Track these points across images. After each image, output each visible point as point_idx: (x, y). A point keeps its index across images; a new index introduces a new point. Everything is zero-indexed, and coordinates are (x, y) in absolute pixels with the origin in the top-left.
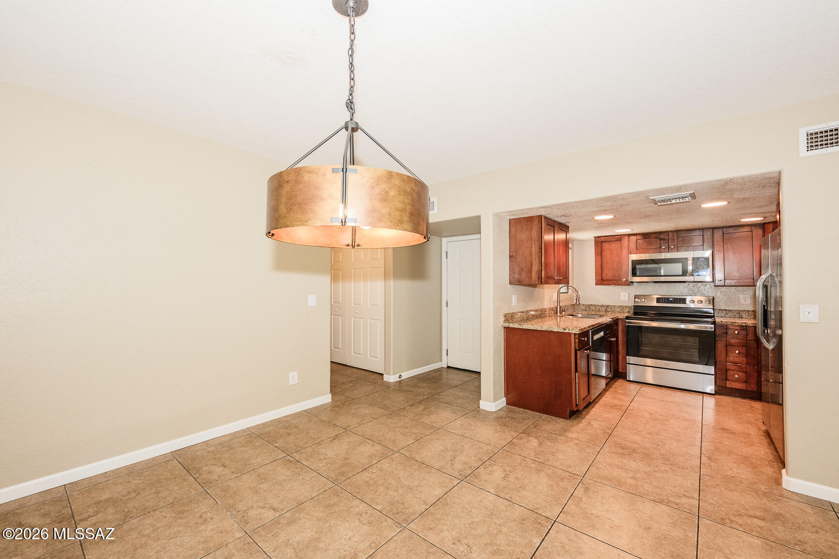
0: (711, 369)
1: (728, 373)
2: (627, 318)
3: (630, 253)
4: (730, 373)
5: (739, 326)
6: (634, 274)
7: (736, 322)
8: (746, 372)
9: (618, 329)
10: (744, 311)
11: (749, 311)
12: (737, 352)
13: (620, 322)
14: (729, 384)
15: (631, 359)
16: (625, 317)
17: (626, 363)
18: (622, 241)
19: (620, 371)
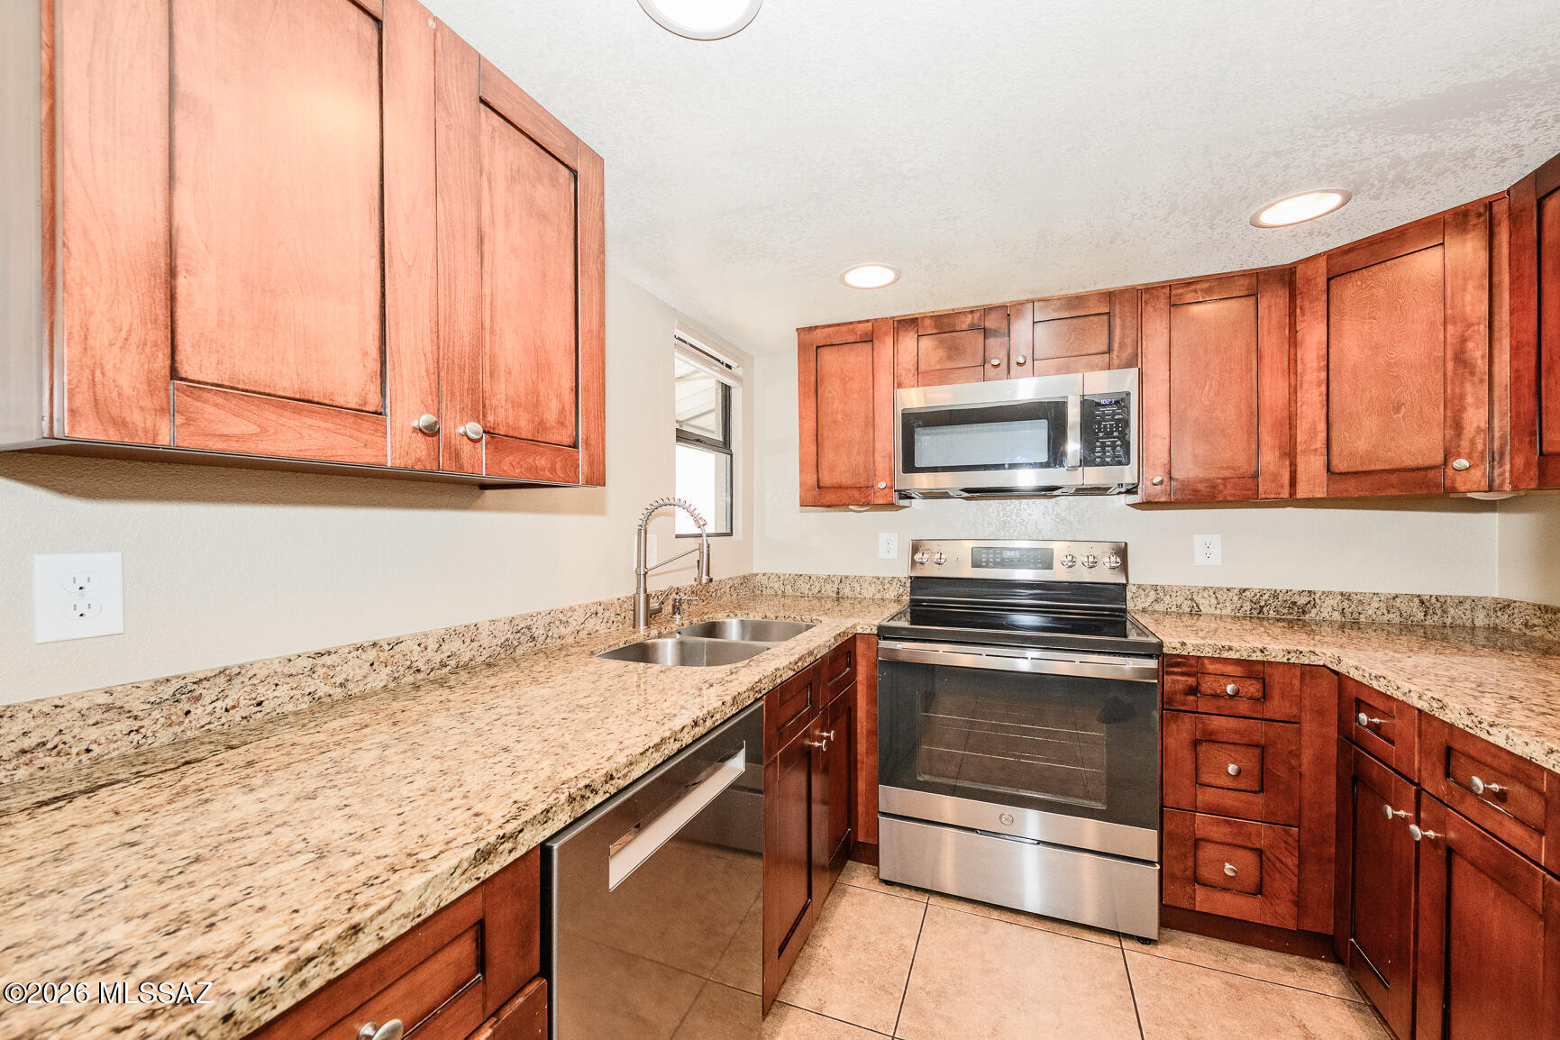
0: (1144, 840)
1: (1201, 854)
2: (884, 633)
3: (900, 386)
4: (1208, 853)
5: (1238, 662)
6: (909, 466)
7: (1230, 649)
8: (1260, 852)
9: (854, 673)
10: (1205, 589)
11: (1220, 589)
12: (1232, 769)
13: (861, 647)
14: (1204, 901)
15: (893, 797)
16: (875, 631)
17: (875, 812)
18: (875, 342)
19: (861, 839)
